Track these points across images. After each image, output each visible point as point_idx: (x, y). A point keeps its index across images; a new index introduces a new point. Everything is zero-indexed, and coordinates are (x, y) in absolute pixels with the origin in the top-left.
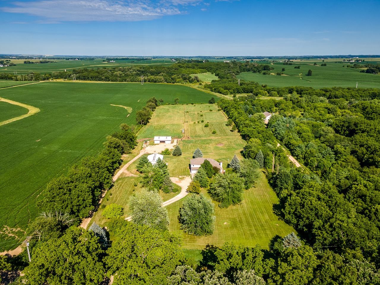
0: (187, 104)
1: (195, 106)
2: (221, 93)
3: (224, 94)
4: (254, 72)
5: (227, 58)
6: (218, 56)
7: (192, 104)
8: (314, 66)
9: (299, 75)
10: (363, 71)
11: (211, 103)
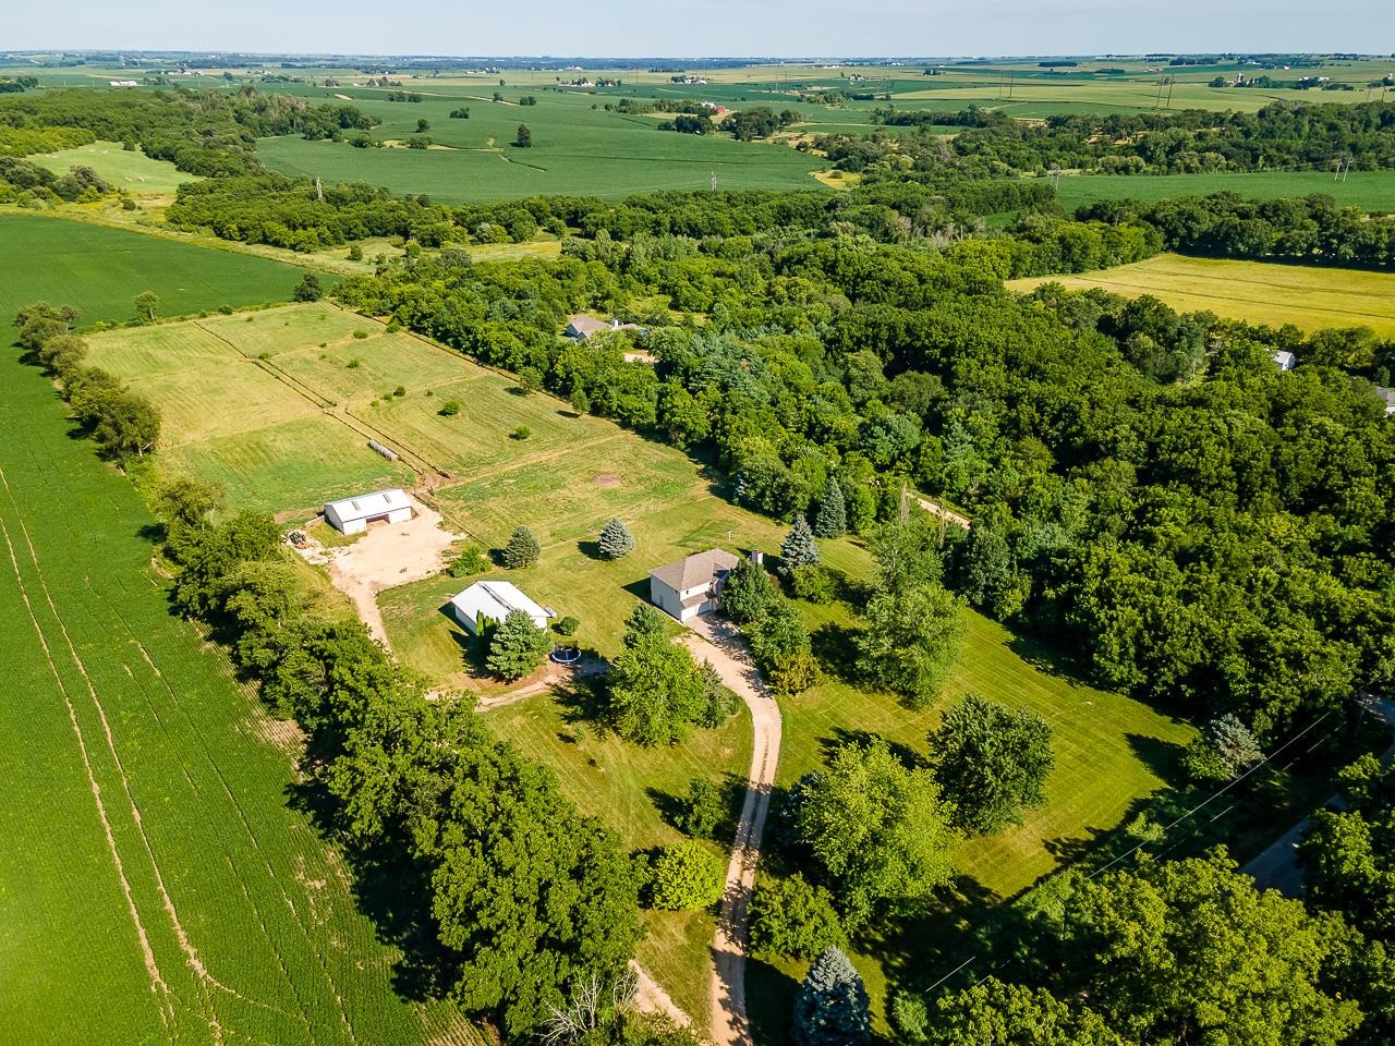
0: (204, 316)
1: (250, 320)
2: (277, 244)
3: (301, 250)
4: (311, 139)
5: (88, 59)
6: (42, 53)
7: (227, 312)
8: (495, 104)
9: (488, 147)
10: (666, 126)
11: (309, 298)
